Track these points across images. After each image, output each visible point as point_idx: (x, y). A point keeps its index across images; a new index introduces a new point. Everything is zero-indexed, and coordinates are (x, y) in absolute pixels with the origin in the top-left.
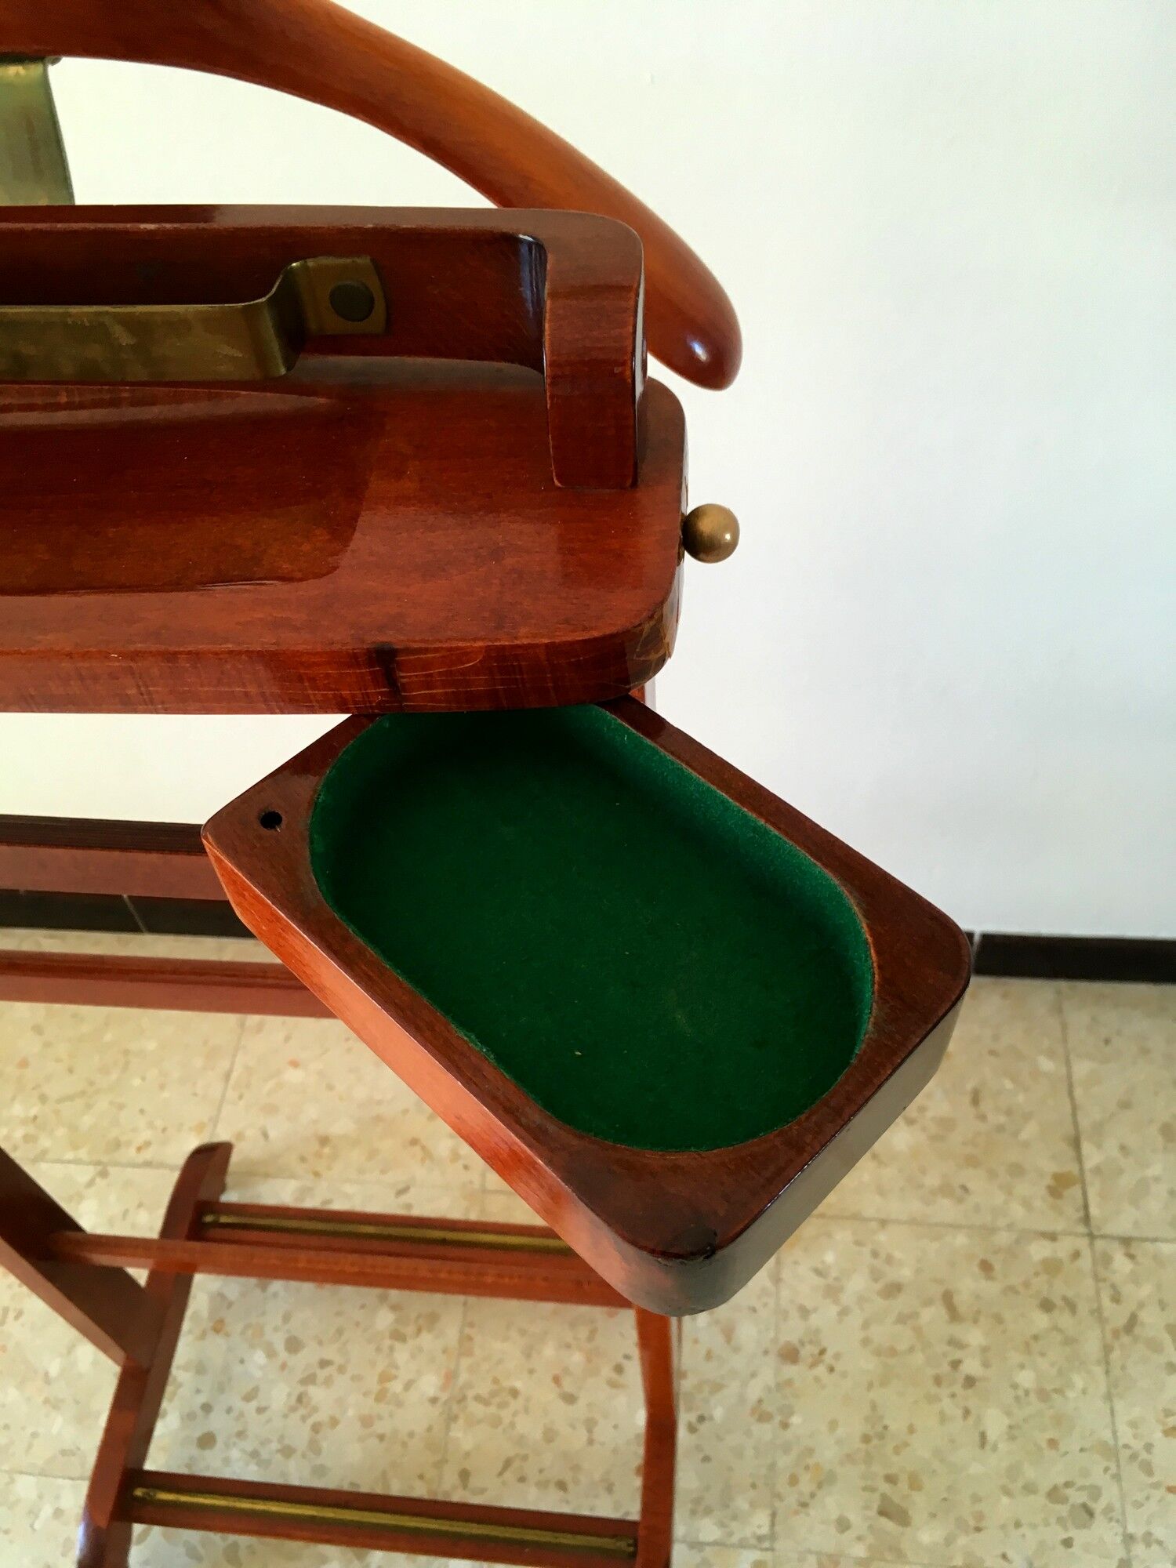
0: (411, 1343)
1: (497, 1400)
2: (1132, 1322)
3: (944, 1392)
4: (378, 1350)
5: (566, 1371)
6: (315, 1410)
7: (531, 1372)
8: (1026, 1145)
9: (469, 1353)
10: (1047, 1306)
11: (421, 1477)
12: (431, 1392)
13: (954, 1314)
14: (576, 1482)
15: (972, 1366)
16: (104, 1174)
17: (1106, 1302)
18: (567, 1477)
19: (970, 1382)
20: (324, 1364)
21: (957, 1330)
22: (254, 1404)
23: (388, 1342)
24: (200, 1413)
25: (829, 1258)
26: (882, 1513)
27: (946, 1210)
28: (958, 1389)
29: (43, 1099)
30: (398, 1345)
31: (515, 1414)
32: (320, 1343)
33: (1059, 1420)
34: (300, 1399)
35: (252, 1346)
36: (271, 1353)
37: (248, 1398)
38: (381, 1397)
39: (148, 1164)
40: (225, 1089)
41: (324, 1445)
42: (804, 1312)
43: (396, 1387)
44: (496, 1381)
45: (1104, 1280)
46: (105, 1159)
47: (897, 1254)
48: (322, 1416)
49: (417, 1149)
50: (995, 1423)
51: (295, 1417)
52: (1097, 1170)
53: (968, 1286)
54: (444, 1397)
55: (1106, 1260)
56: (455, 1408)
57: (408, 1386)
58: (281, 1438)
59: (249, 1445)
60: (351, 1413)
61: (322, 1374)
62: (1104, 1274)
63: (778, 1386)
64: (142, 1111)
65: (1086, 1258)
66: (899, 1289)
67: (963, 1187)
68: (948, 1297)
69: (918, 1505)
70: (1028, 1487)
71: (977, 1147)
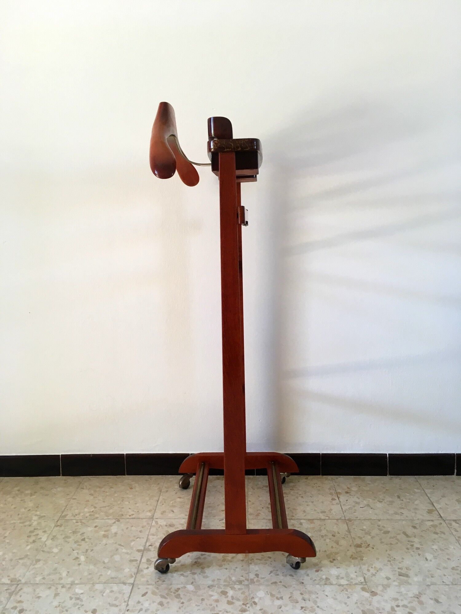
3: (410, 551)
8: (417, 505)
10: (436, 533)
11: (242, 576)
12: (241, 559)
13: (407, 536)
15: (417, 545)
16: (118, 521)
17: (453, 532)
19: (418, 549)
21: (411, 539)
25: (365, 527)
26: (400, 575)
27: (398, 517)
28: (415, 550)
29: (95, 507)
33: (448, 554)
39: (133, 518)
40: (157, 503)
42: (360, 538)
45: (452, 528)
46: (118, 518)
47: (385, 526)
50: (429, 556)
51: (195, 566)
52: (440, 508)
53: (410, 531)
54: (246, 560)
55: (451, 524)
56: (250, 562)
57: (233, 558)
58: (191, 571)
60: (214, 564)
61: (202, 557)
62: (450, 527)
63: (357, 552)
64: (129, 508)
65: (444, 524)
66: (389, 532)
67: (401, 513)
68: (404, 533)
69: (411, 573)
70: (445, 568)
71: (402, 505)
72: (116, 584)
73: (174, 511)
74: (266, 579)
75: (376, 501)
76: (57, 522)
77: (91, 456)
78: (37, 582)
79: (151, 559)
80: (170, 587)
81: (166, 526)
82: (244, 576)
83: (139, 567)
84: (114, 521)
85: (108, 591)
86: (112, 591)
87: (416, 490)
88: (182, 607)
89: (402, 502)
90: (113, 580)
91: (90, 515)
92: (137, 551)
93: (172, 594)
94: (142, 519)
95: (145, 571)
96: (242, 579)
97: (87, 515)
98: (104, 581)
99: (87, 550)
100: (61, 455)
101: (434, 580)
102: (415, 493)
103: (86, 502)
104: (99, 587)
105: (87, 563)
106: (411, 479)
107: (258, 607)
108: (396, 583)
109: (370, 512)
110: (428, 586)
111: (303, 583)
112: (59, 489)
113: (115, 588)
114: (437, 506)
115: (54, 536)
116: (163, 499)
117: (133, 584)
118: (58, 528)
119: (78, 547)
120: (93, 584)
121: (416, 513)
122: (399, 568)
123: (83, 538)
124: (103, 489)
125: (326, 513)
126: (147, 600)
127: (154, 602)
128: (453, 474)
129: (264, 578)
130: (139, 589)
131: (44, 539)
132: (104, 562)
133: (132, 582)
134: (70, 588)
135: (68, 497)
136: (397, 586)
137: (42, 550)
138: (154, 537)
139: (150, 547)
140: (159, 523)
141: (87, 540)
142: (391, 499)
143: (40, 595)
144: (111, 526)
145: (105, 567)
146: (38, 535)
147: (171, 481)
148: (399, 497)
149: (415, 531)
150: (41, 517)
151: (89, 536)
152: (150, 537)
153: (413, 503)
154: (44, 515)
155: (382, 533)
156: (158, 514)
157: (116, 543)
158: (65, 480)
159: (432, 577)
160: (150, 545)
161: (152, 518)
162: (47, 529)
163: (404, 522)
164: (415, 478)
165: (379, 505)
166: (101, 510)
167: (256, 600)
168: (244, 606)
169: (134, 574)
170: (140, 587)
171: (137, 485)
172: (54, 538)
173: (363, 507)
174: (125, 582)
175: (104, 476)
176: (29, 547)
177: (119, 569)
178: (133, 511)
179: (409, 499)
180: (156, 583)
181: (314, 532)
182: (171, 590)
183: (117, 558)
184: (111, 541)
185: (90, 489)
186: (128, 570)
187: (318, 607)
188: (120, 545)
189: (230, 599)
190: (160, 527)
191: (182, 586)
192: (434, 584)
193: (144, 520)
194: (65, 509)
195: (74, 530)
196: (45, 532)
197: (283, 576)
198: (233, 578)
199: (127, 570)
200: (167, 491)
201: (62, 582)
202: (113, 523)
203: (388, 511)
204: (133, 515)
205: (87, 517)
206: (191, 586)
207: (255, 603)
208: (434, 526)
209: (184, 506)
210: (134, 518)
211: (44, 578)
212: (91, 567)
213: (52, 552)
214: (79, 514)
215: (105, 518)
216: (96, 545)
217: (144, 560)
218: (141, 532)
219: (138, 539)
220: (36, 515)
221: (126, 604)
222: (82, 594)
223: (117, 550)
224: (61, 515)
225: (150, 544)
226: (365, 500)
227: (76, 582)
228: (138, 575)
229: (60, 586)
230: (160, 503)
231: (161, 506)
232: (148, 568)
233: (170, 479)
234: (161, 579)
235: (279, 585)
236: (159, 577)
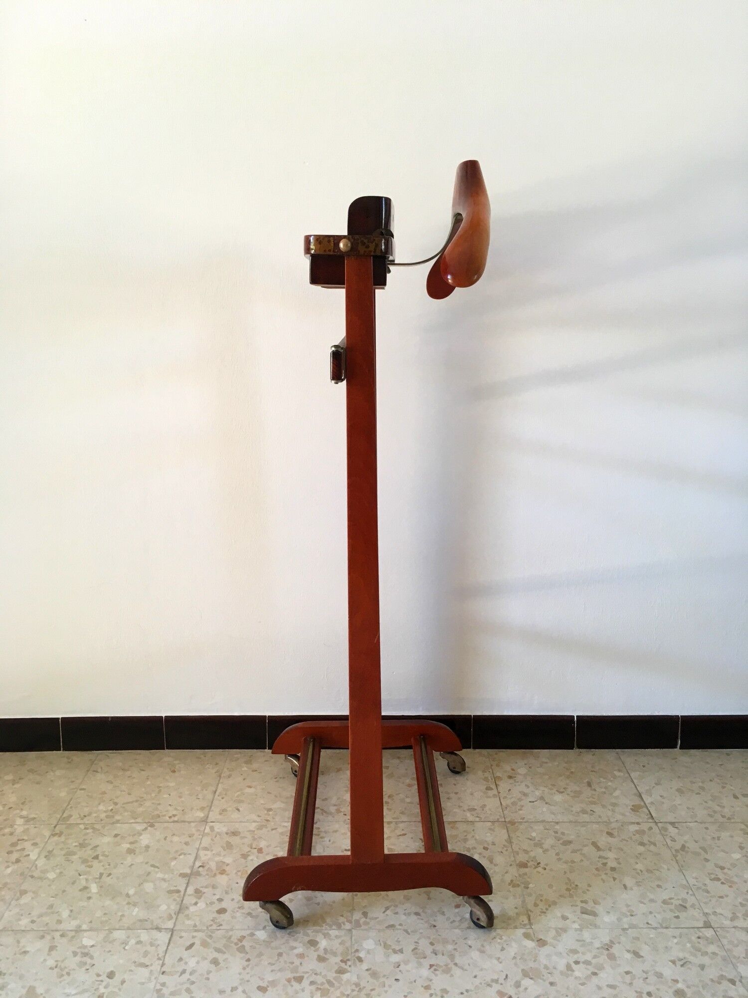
2: (683, 847)
3: (602, 873)
8: (617, 797)
10: (642, 844)
13: (598, 849)
15: (612, 864)
16: (152, 826)
17: (669, 842)
18: (420, 911)
19: (613, 869)
21: (603, 854)
24: (216, 902)
25: (534, 834)
26: (582, 913)
27: (586, 817)
28: (609, 871)
29: (116, 804)
33: (658, 878)
39: (174, 822)
40: (214, 796)
42: (526, 852)
45: (667, 835)
46: (152, 821)
47: (566, 832)
50: (629, 881)
52: (652, 803)
53: (603, 840)
55: (666, 830)
62: (665, 833)
63: (520, 875)
64: (170, 805)
65: (656, 829)
66: (570, 842)
67: (591, 810)
68: (594, 844)
69: (600, 909)
70: (652, 901)
71: (594, 798)
72: (146, 931)
73: (240, 809)
74: (377, 920)
75: (554, 791)
76: (55, 827)
77: (110, 720)
78: (23, 928)
79: (201, 889)
80: (231, 933)
81: (227, 833)
83: (182, 901)
84: (145, 825)
85: (133, 942)
86: (139, 942)
87: (616, 773)
88: (248, 966)
89: (594, 792)
90: (142, 923)
91: (107, 817)
92: (180, 876)
93: (233, 945)
94: (190, 822)
95: (192, 909)
97: (103, 816)
98: (126, 925)
99: (101, 875)
100: (62, 718)
101: (634, 920)
102: (615, 777)
103: (101, 794)
104: (119, 935)
105: (100, 895)
106: (610, 755)
107: (365, 966)
108: (576, 926)
109: (545, 809)
110: (624, 929)
111: (435, 926)
112: (58, 773)
113: (144, 936)
114: (648, 800)
115: (50, 852)
116: (224, 789)
117: (172, 929)
118: (56, 838)
119: (88, 869)
120: (110, 931)
121: (613, 811)
122: (582, 902)
123: (95, 854)
124: (128, 773)
125: (477, 811)
126: (193, 956)
127: (204, 959)
128: (675, 747)
129: (375, 919)
130: (181, 937)
131: (33, 856)
132: (128, 895)
133: (172, 927)
134: (73, 937)
135: (72, 787)
136: (576, 930)
137: (29, 874)
138: (206, 852)
139: (201, 869)
140: (216, 830)
141: (101, 858)
142: (578, 789)
143: (28, 949)
144: (140, 834)
145: (129, 903)
146: (24, 849)
147: (237, 759)
148: (589, 784)
149: (610, 839)
150: (28, 820)
151: (105, 852)
152: (201, 853)
153: (611, 794)
154: (35, 816)
155: (561, 844)
156: (213, 816)
157: (147, 863)
158: (68, 758)
159: (632, 915)
160: (200, 866)
161: (205, 821)
162: (38, 840)
163: (595, 826)
164: (617, 753)
165: (558, 798)
166: (124, 807)
167: (362, 954)
168: (343, 965)
169: (175, 914)
170: (183, 934)
171: (182, 766)
172: (49, 855)
173: (533, 802)
174: (160, 926)
175: (130, 751)
176: (9, 870)
177: (150, 906)
178: (176, 809)
179: (606, 788)
180: (207, 928)
181: (456, 842)
182: (232, 939)
183: (149, 887)
184: (140, 859)
185: (107, 772)
186: (166, 906)
187: (456, 964)
188: (153, 866)
189: (321, 953)
190: (218, 836)
191: (249, 932)
192: (633, 926)
193: (193, 824)
194: (67, 806)
195: (81, 842)
196: (35, 844)
197: (405, 914)
199: (164, 907)
200: (229, 776)
201: (62, 927)
202: (143, 830)
203: (572, 807)
204: (174, 816)
205: (102, 820)
206: (263, 932)
207: (360, 960)
208: (641, 832)
209: (255, 801)
210: (177, 822)
211: (33, 922)
212: (108, 903)
213: (47, 878)
214: (90, 814)
215: (131, 822)
216: (115, 867)
217: (190, 890)
218: (187, 844)
219: (182, 857)
220: (21, 817)
221: (161, 962)
222: (92, 946)
223: (149, 873)
224: (61, 817)
225: (201, 864)
226: (537, 789)
227: (84, 927)
228: (180, 915)
229: (58, 934)
230: (218, 796)
231: (220, 800)
232: (196, 904)
233: (236, 756)
234: (216, 921)
235: (398, 929)
236: (213, 918)
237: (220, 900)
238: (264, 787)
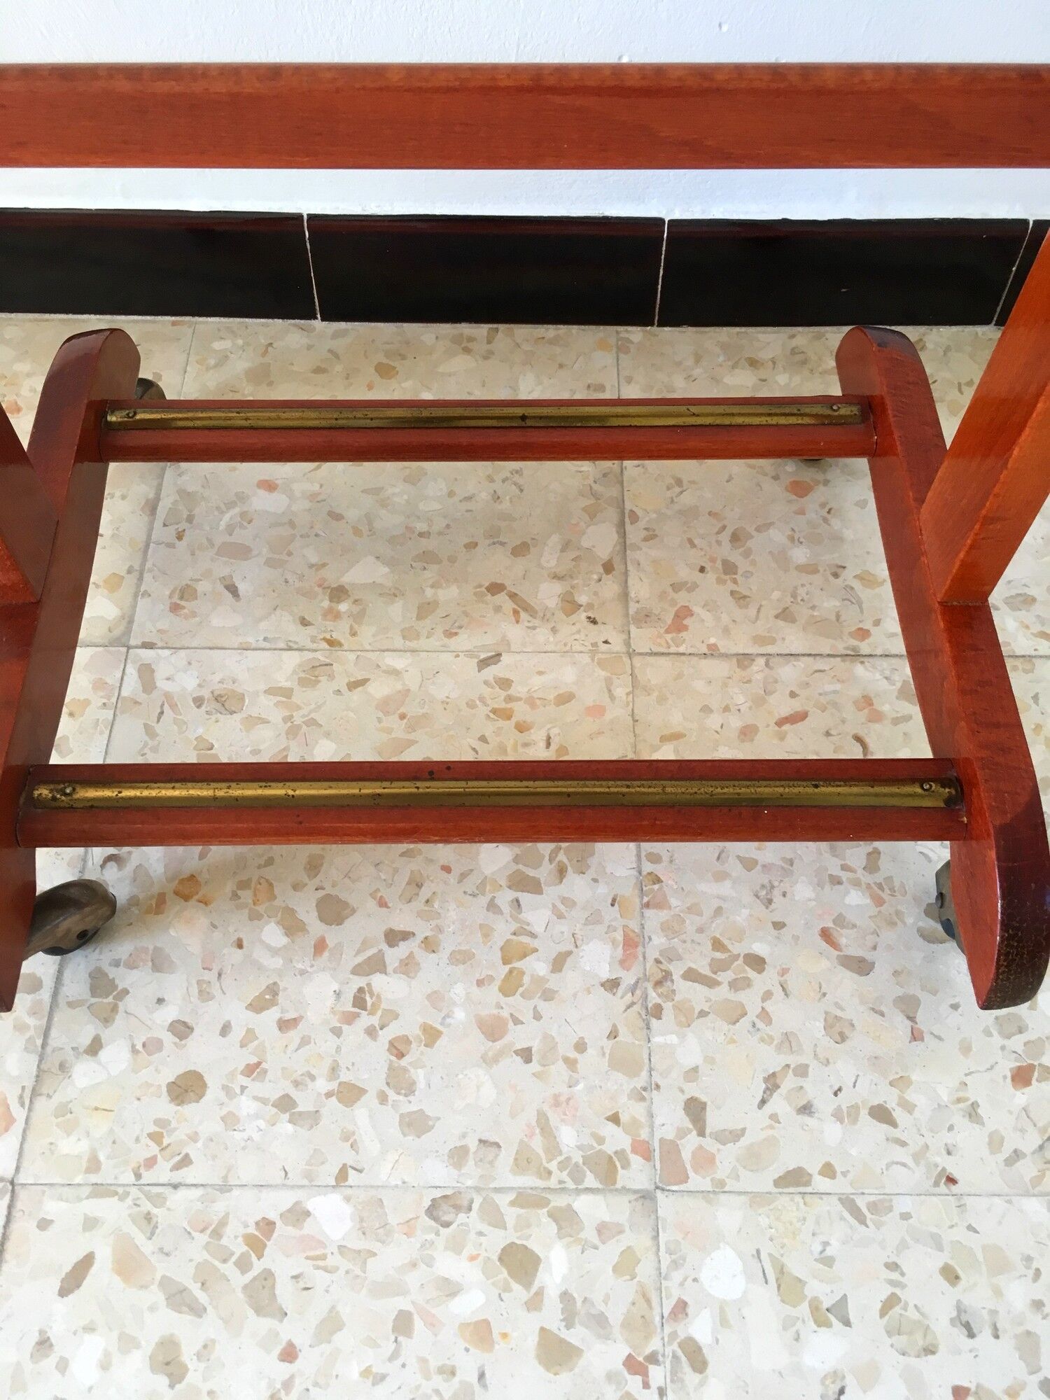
0: (552, 893)
1: (725, 977)
4: (492, 906)
5: (840, 920)
6: (392, 1015)
7: (779, 926)
9: (661, 904)
11: (615, 1119)
12: (605, 973)
14: (909, 1107)
18: (890, 1098)
20: (393, 937)
22: (273, 1014)
23: (505, 897)
24: (168, 1039)
30: (525, 898)
31: (767, 995)
32: (382, 904)
34: (359, 1001)
35: (255, 917)
36: (293, 927)
37: (258, 1006)
38: (510, 986)
40: (151, 523)
41: (420, 1076)
43: (537, 966)
44: (718, 945)
48: (408, 1025)
49: (502, 598)
51: (354, 1033)
54: (628, 978)
56: (654, 998)
57: (558, 963)
58: (334, 1070)
59: (273, 1088)
60: (460, 1015)
61: (394, 956)
73: (242, 587)
74: (744, 1142)
80: (221, 1205)
82: (624, 1118)
93: (229, 1269)
96: (617, 1139)
111: (951, 1180)
125: (1038, 609)
126: (90, 1329)
127: (128, 1343)
129: (737, 1135)
130: (43, 1223)
140: (162, 683)
147: (223, 361)
156: (152, 617)
161: (123, 639)
167: (700, 1328)
170: (52, 1207)
180: (138, 1176)
189: (553, 1317)
190: (168, 712)
191: (286, 1200)
197: (838, 1115)
198: (568, 1137)
206: (335, 1198)
207: (696, 1357)
209: (290, 554)
228: (41, 1103)
230: (165, 525)
231: (170, 546)
232: (95, 1047)
233: (217, 345)
234: (166, 1142)
235: (821, 1194)
236: (158, 1122)
237: (182, 1030)
238: (316, 487)
